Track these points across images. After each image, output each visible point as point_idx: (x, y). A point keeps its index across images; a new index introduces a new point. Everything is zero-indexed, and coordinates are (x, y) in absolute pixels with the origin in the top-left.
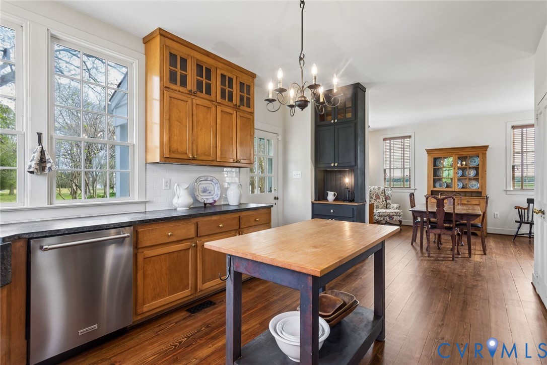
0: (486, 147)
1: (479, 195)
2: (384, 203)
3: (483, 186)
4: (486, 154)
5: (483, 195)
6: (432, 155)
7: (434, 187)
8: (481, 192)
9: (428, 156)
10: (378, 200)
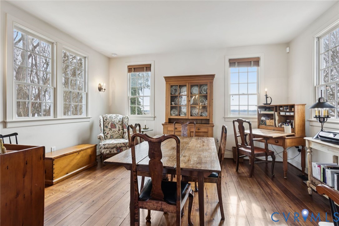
0: (213, 76)
1: (208, 123)
2: (120, 132)
3: (211, 114)
4: (213, 82)
5: (210, 123)
6: (170, 82)
7: (171, 115)
8: (209, 119)
9: (166, 83)
10: (113, 129)
